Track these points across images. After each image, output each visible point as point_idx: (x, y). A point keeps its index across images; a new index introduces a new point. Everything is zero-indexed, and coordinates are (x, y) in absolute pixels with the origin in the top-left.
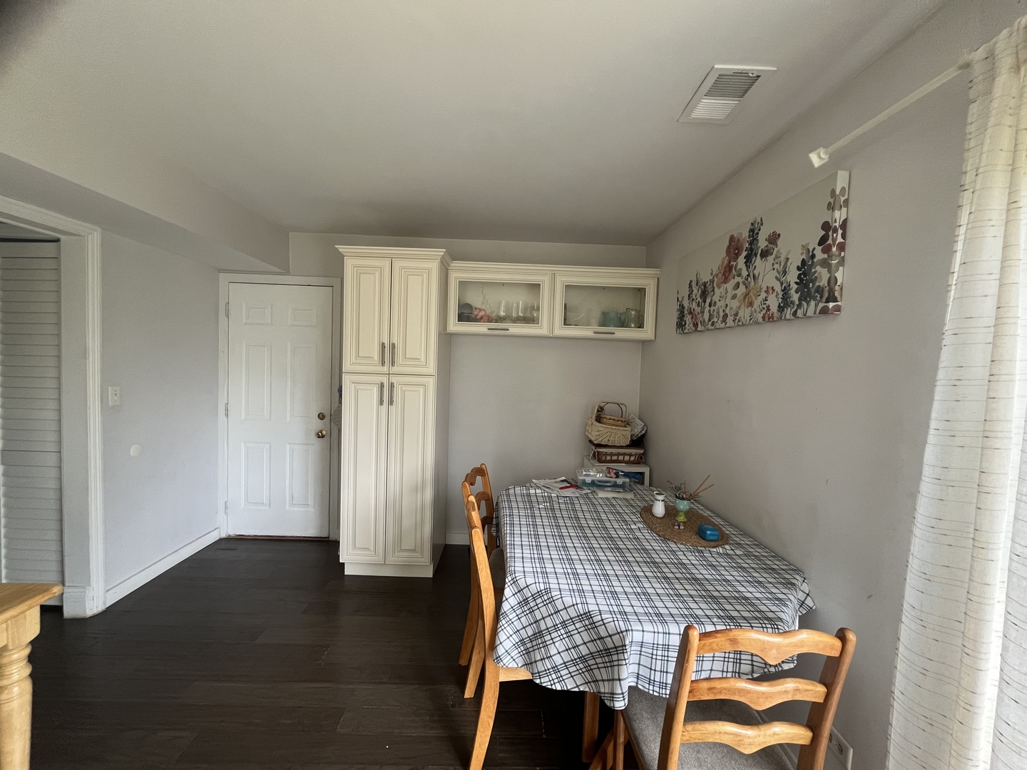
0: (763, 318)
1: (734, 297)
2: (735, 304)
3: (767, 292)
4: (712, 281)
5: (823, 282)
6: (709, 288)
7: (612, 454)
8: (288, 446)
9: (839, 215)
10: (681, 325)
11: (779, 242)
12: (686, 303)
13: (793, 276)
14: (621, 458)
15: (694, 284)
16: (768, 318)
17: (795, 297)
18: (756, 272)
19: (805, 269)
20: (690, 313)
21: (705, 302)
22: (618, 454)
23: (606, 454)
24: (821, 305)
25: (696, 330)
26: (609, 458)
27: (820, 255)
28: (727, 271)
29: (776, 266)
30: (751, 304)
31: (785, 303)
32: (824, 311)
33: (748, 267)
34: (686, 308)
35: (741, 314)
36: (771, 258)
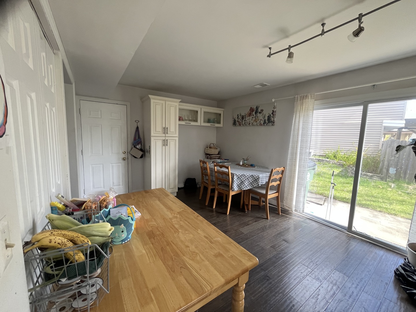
0: (260, 125)
1: (252, 120)
2: (252, 121)
3: (261, 120)
4: (245, 116)
5: (273, 120)
6: (244, 117)
7: (214, 157)
8: (111, 164)
9: (275, 110)
10: (234, 124)
11: (263, 111)
12: (236, 119)
13: (266, 118)
14: (216, 157)
15: (239, 115)
16: (261, 125)
17: (267, 122)
18: (258, 116)
19: (269, 117)
20: (238, 122)
21: (243, 120)
22: (215, 157)
23: (213, 157)
24: (272, 124)
25: (240, 126)
26: (213, 158)
27: (272, 115)
28: (250, 115)
29: (263, 116)
30: (256, 122)
31: (265, 122)
32: (273, 125)
33: (256, 115)
34: (236, 120)
35: (254, 123)
36: (261, 114)
